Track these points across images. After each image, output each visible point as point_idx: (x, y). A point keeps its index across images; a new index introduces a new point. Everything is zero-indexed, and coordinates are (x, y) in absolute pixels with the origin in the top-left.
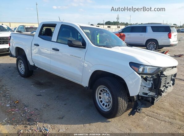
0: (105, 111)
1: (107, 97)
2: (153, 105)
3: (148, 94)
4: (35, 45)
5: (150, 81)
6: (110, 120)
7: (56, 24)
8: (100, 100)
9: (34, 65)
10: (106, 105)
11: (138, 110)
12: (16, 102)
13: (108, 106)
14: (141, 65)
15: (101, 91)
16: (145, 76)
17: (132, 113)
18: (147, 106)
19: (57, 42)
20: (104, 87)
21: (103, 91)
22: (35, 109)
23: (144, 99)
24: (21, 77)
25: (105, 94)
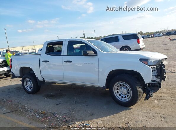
0: (125, 101)
1: (125, 90)
2: (161, 88)
3: (156, 81)
4: (44, 61)
5: (155, 70)
6: (131, 107)
7: (63, 42)
8: (118, 94)
9: (44, 80)
10: (125, 96)
11: (150, 95)
12: (43, 113)
13: (128, 97)
14: (148, 59)
15: (118, 87)
16: (153, 67)
17: (147, 98)
18: (155, 91)
19: (67, 56)
20: (122, 83)
21: (120, 86)
22: (64, 114)
23: (153, 85)
24: (28, 94)
25: (122, 88)
